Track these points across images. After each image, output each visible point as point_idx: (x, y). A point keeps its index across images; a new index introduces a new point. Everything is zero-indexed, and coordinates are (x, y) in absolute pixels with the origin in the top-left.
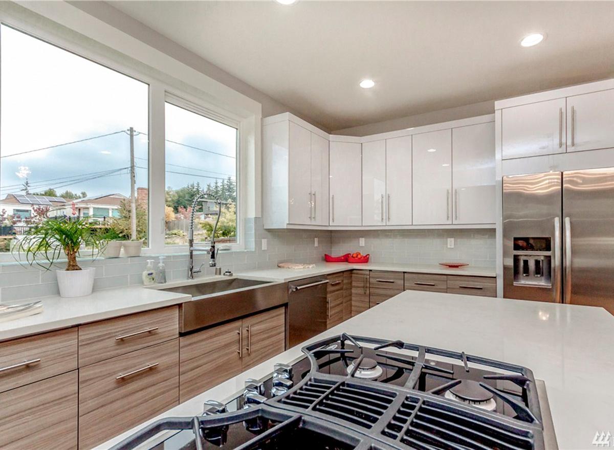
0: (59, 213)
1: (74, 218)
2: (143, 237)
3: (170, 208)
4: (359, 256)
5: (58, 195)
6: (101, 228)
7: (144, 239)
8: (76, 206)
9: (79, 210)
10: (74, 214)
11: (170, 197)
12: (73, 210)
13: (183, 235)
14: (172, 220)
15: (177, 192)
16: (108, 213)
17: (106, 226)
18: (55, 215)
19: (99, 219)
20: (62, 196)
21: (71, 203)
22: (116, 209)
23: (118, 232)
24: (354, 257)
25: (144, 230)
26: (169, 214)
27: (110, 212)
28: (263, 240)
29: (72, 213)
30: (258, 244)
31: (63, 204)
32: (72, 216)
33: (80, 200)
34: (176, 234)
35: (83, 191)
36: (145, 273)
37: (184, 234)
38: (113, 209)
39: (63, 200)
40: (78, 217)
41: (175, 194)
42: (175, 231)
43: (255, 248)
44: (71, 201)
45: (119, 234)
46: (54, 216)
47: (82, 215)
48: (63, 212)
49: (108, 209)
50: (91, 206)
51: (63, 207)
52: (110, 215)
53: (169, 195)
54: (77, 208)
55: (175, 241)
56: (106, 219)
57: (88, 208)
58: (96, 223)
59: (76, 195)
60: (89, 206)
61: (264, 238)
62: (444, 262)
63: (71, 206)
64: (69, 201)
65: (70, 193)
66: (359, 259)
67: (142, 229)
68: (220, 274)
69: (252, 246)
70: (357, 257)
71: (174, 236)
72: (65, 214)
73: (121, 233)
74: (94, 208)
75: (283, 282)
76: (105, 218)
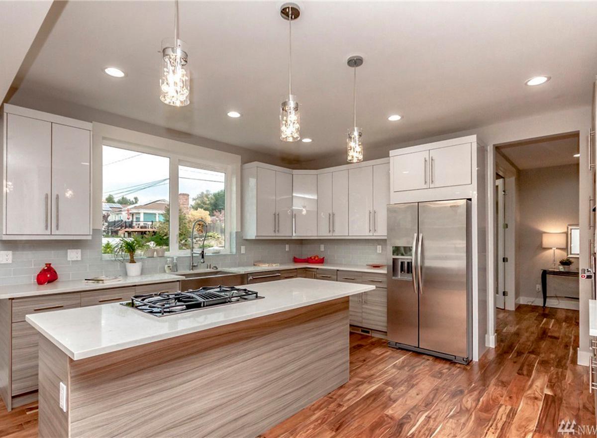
0: (117, 219)
1: (129, 222)
2: (183, 239)
3: (207, 212)
4: (316, 259)
5: (116, 200)
6: (149, 231)
7: (184, 241)
8: (130, 212)
9: (133, 215)
10: (128, 219)
11: (209, 201)
12: (128, 215)
13: (218, 238)
14: (208, 223)
15: (215, 195)
16: (155, 217)
17: (154, 230)
18: (114, 219)
19: (149, 223)
20: (119, 202)
21: (126, 209)
22: (162, 214)
23: (163, 235)
24: (312, 259)
25: (184, 232)
26: (206, 218)
27: (157, 216)
28: (242, 247)
29: (127, 218)
30: (239, 249)
31: (120, 210)
32: (127, 220)
33: (133, 206)
34: (211, 236)
35: (135, 196)
36: (166, 266)
37: (219, 236)
38: (159, 214)
39: (119, 206)
40: (132, 221)
41: (213, 197)
42: (210, 234)
43: (236, 252)
44: (126, 207)
45: (163, 237)
46: (113, 221)
47: (135, 220)
48: (120, 217)
49: (155, 214)
50: (142, 211)
51: (120, 212)
52: (157, 220)
53: (208, 198)
54: (130, 213)
55: (211, 243)
56: (154, 223)
57: (139, 213)
58: (145, 227)
59: (129, 200)
60: (140, 212)
61: (243, 245)
62: (371, 263)
63: (127, 212)
64: (124, 207)
65: (126, 198)
66: (317, 260)
67: (182, 232)
68: (210, 268)
69: (234, 251)
70: (314, 259)
71: (209, 238)
72: (122, 219)
73: (165, 235)
74: (144, 213)
75: (244, 273)
76: (152, 222)
